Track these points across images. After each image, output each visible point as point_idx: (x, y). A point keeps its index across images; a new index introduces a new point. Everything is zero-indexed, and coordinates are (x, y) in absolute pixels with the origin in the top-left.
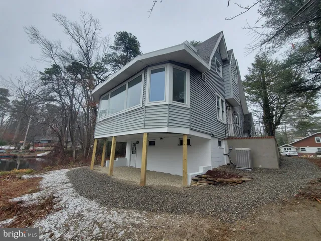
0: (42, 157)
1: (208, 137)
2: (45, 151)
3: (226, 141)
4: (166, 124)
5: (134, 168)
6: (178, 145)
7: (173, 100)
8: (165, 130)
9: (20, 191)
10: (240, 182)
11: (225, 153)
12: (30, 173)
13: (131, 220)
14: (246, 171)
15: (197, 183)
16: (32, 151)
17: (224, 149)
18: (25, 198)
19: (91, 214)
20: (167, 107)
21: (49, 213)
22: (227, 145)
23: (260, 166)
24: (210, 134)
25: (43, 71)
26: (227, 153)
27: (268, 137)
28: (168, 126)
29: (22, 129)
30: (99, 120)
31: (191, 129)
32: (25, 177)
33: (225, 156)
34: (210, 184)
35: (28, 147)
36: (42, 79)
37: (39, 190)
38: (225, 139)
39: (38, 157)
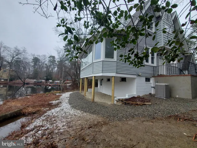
0: (69, 86)
1: (135, 77)
2: (70, 83)
3: (154, 78)
4: (101, 71)
5: (101, 93)
6: (120, 81)
7: (105, 58)
8: (101, 74)
9: (53, 99)
10: (141, 105)
11: (152, 86)
12: (59, 93)
13: (75, 113)
14: (161, 98)
15: (118, 103)
16: (66, 83)
17: (152, 84)
18: (54, 102)
19: (66, 110)
20: (102, 62)
21: (56, 107)
22: (154, 81)
23: (177, 96)
24: (136, 75)
25: (64, 46)
26: (154, 86)
27: (179, 76)
28: (102, 72)
29: (61, 74)
30: (81, 69)
31: (117, 73)
32: (57, 94)
33: (152, 88)
34: (123, 104)
35: (64, 82)
36: (65, 50)
37: (59, 100)
38: (153, 77)
39: (68, 86)
